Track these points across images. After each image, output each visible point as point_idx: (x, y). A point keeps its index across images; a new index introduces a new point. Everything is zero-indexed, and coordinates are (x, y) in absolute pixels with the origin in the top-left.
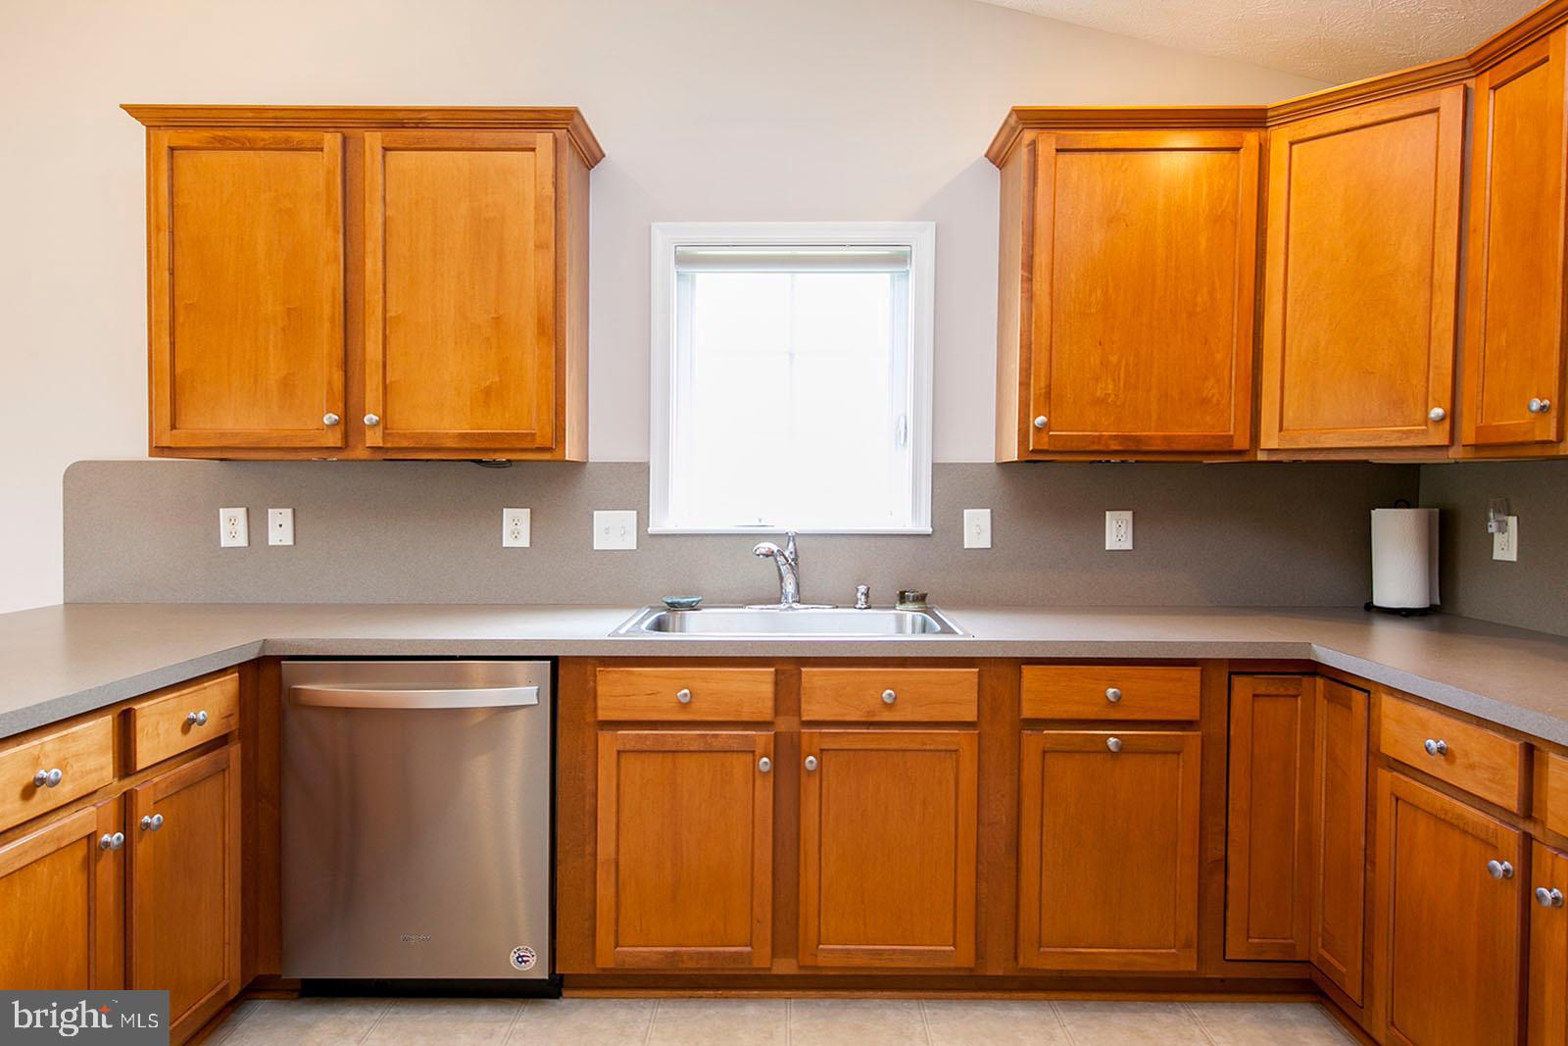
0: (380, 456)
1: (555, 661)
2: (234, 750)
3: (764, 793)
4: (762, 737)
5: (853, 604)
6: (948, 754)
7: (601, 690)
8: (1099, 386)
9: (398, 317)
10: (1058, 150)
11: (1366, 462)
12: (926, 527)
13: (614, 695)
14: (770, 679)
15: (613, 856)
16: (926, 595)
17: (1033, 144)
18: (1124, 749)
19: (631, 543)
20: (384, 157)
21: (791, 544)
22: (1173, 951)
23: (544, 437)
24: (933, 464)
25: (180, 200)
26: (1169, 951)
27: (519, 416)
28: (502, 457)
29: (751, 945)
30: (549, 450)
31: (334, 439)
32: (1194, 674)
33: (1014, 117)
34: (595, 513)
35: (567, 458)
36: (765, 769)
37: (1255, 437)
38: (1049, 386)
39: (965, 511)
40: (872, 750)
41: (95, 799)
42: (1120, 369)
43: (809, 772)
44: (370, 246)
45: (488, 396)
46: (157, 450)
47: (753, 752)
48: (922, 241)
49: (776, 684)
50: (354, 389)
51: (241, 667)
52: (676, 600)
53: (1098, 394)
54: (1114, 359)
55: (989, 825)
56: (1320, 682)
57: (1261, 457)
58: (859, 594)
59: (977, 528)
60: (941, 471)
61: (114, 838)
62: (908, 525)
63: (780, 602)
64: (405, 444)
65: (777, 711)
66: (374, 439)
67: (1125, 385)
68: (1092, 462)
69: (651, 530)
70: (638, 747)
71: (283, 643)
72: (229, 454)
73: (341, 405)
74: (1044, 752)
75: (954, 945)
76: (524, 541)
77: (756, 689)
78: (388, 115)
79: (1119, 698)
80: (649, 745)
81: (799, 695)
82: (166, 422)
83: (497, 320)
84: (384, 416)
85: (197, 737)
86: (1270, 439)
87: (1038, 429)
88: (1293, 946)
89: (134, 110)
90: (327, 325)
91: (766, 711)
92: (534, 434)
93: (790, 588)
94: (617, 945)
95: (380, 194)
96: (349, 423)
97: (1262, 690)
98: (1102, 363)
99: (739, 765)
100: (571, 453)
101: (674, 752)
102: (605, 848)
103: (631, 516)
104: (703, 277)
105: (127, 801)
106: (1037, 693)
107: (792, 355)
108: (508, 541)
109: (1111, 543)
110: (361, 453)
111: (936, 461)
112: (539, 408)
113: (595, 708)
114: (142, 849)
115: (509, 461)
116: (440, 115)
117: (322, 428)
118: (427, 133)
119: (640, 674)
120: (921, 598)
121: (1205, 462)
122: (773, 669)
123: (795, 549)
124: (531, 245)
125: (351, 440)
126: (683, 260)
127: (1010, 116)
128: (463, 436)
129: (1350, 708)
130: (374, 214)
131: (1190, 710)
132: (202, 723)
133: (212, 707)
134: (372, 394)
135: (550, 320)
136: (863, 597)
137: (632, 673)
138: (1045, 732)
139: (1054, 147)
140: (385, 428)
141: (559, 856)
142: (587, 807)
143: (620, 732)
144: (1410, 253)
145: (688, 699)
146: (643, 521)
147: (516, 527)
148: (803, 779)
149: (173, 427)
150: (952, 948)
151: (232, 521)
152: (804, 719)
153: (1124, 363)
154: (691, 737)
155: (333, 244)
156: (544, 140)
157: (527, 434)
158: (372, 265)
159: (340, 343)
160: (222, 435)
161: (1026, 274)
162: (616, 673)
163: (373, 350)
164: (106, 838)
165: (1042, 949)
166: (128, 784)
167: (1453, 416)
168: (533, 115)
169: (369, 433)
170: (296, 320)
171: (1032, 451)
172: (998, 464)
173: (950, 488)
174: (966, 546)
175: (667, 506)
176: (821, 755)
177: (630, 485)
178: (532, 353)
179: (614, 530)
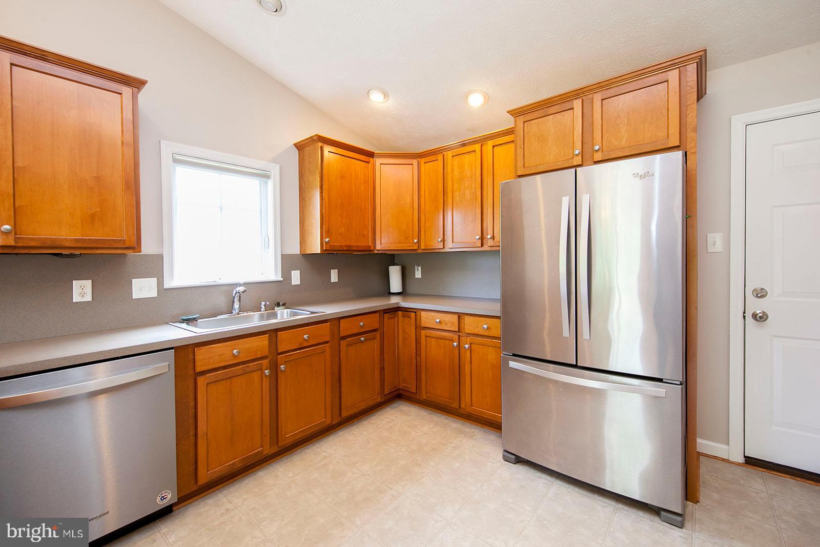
3: (266, 384)
4: (265, 362)
5: (259, 310)
7: (197, 358)
8: (341, 229)
10: (328, 151)
11: (385, 253)
12: (280, 278)
13: (204, 359)
14: (267, 339)
16: (286, 303)
17: (322, 148)
18: (365, 340)
19: (154, 293)
20: (11, 69)
24: (282, 255)
29: (262, 447)
30: (133, 248)
32: (377, 315)
33: (317, 137)
34: (133, 280)
36: (266, 375)
37: (375, 246)
38: (328, 229)
39: (292, 272)
40: (301, 358)
43: (282, 372)
45: (93, 219)
47: (262, 369)
48: (275, 170)
49: (269, 340)
52: (188, 317)
54: (344, 221)
56: (400, 312)
57: (376, 252)
58: (262, 305)
59: (296, 277)
60: (284, 257)
62: (276, 278)
63: (232, 313)
65: (269, 351)
67: (347, 229)
68: (329, 253)
69: (165, 287)
70: (216, 379)
74: (347, 347)
76: (88, 298)
77: (262, 343)
79: (363, 325)
80: (221, 377)
83: (98, 178)
84: (16, 228)
86: (378, 247)
87: (326, 242)
88: (396, 386)
91: (266, 352)
92: (124, 240)
94: (208, 471)
95: (8, 91)
97: (390, 317)
98: (341, 221)
99: (256, 376)
101: (230, 378)
103: (154, 281)
106: (344, 328)
107: (221, 209)
108: (76, 298)
109: (333, 280)
111: (283, 253)
112: (127, 227)
113: (195, 367)
119: (216, 347)
120: (284, 305)
121: (354, 253)
122: (268, 335)
126: (176, 161)
127: (315, 136)
129: (410, 318)
131: (376, 326)
134: (5, 213)
136: (264, 307)
137: (212, 347)
138: (347, 340)
140: (13, 234)
142: (190, 414)
143: (208, 375)
144: (409, 200)
145: (237, 353)
146: (160, 283)
148: (279, 375)
150: (325, 419)
152: (279, 352)
154: (238, 370)
157: (121, 240)
162: (204, 349)
163: (5, 186)
167: (419, 242)
168: (121, 77)
171: (325, 250)
172: (302, 255)
173: (288, 262)
174: (293, 284)
175: (173, 276)
176: (285, 364)
177: (153, 266)
178: (121, 198)
179: (144, 288)
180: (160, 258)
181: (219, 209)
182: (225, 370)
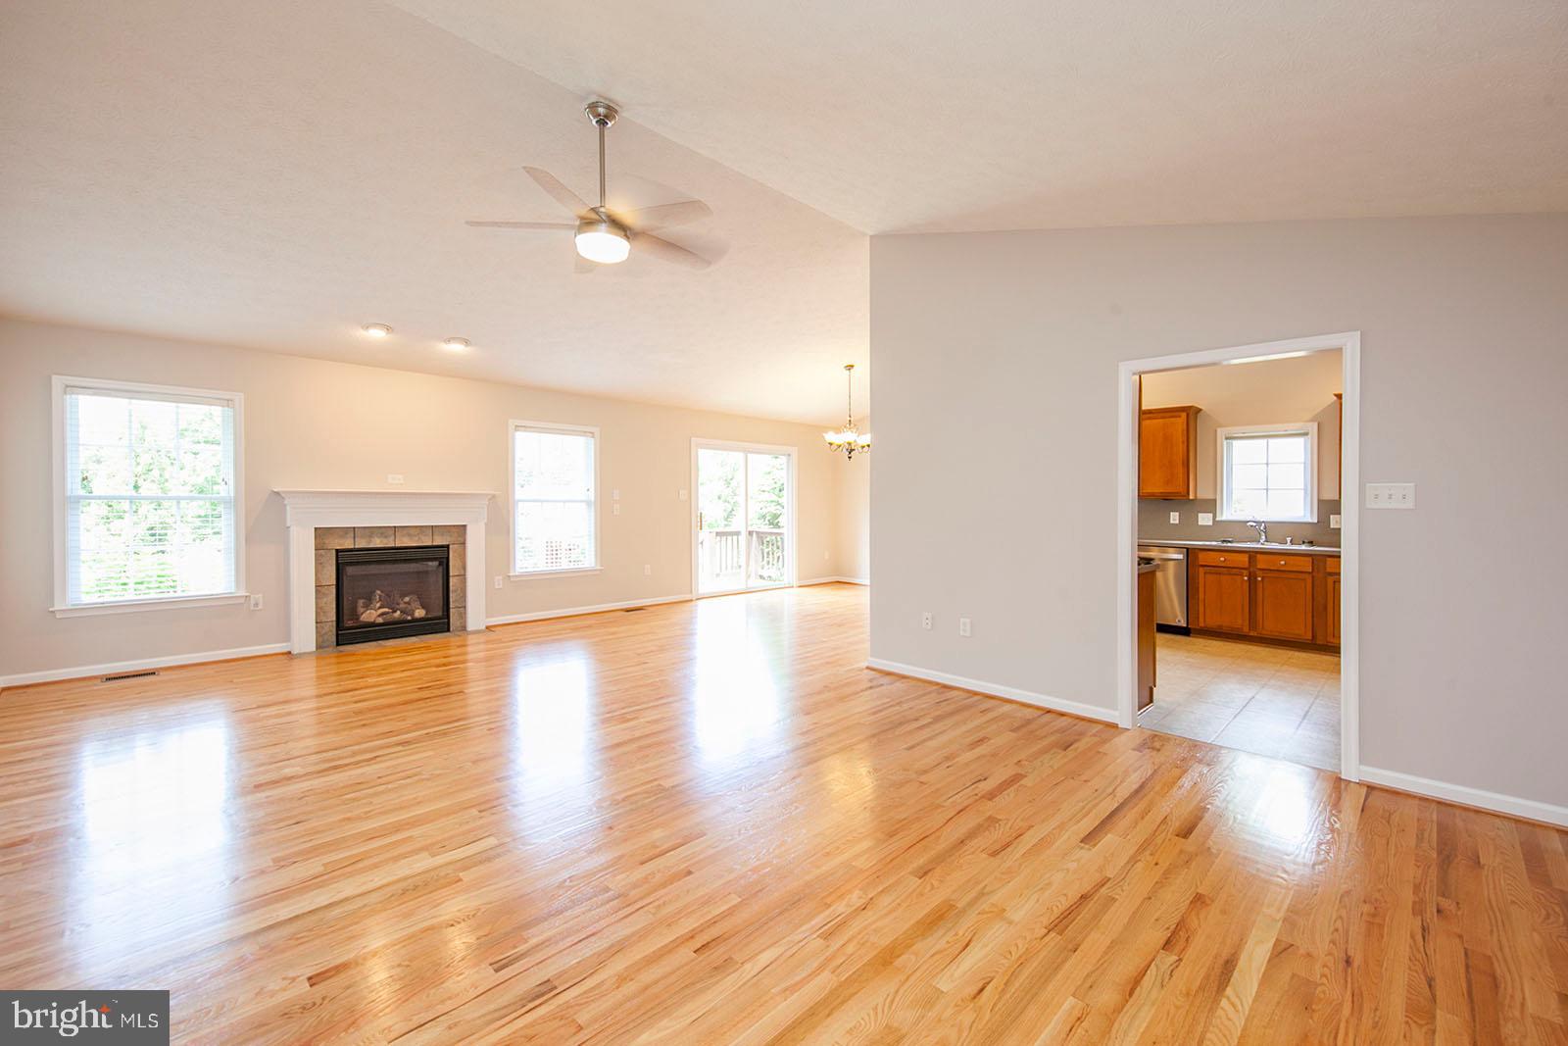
1: (1187, 549)
3: (1246, 585)
4: (1245, 572)
5: (1286, 543)
6: (1304, 581)
7: (1199, 557)
12: (1316, 520)
13: (1202, 558)
14: (1248, 557)
15: (1203, 599)
16: (1313, 541)
19: (1211, 523)
21: (1263, 524)
23: (1183, 492)
24: (1318, 500)
27: (1177, 487)
28: (1173, 498)
29: (1243, 629)
30: (1184, 495)
34: (1199, 514)
35: (1189, 499)
36: (1246, 580)
39: (1330, 515)
40: (1278, 577)
43: (1259, 582)
45: (1169, 482)
47: (1243, 575)
48: (1313, 428)
49: (1249, 559)
52: (1225, 539)
59: (1335, 521)
60: (1320, 501)
62: (1310, 520)
63: (1259, 541)
65: (1250, 566)
69: (1218, 520)
70: (1210, 572)
74: (1334, 582)
75: (1306, 633)
76: (1177, 521)
77: (1243, 559)
80: (1213, 572)
81: (1256, 562)
83: (1170, 462)
91: (1247, 565)
92: (1180, 491)
93: (1264, 537)
94: (1206, 625)
99: (1239, 579)
100: (1191, 497)
101: (1220, 574)
102: (1201, 596)
103: (1211, 516)
104: (1235, 443)
106: (1331, 565)
107: (1267, 464)
108: (1172, 522)
112: (1182, 484)
113: (1199, 561)
115: (1176, 499)
119: (1211, 553)
120: (1311, 543)
122: (1248, 554)
123: (1264, 526)
124: (1180, 443)
126: (1228, 438)
128: (1161, 492)
135: (1186, 461)
137: (1209, 553)
138: (1334, 577)
141: (1190, 598)
143: (1207, 568)
145: (1223, 561)
146: (1215, 517)
147: (1174, 518)
148: (1257, 583)
150: (1304, 637)
152: (1258, 568)
154: (1225, 571)
156: (1184, 414)
162: (1203, 553)
173: (1325, 508)
174: (1331, 528)
175: (1223, 512)
176: (1263, 578)
177: (1211, 505)
178: (1180, 470)
179: (1205, 519)
180: (1213, 502)
181: (1265, 466)
182: (1216, 569)
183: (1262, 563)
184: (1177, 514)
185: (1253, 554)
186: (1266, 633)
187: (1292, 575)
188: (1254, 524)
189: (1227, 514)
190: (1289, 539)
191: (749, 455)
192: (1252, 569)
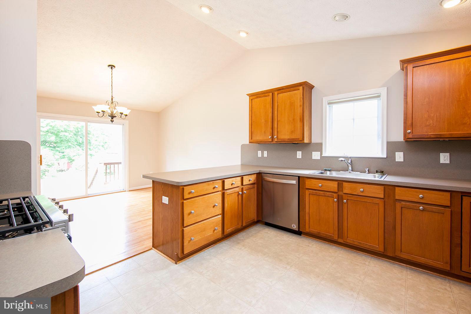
0: (277, 143)
1: (299, 177)
2: (256, 185)
3: (336, 205)
4: (335, 195)
5: (365, 172)
6: (377, 204)
7: (306, 183)
8: (428, 122)
9: (279, 120)
10: (413, 67)
12: (385, 157)
13: (309, 184)
14: (337, 184)
15: (308, 212)
16: (383, 171)
17: (407, 67)
18: (423, 210)
19: (319, 158)
20: (277, 95)
21: (350, 159)
22: (442, 263)
23: (301, 139)
25: (253, 106)
26: (441, 263)
27: (297, 136)
28: (296, 142)
29: (334, 234)
30: (302, 141)
31: (270, 140)
32: (448, 194)
33: (401, 62)
34: (313, 152)
35: (305, 142)
36: (336, 201)
38: (412, 123)
39: (396, 152)
40: (358, 201)
41: (239, 187)
42: (434, 117)
43: (345, 203)
44: (275, 110)
45: (292, 132)
46: (250, 142)
47: (333, 197)
48: (384, 92)
49: (338, 185)
50: (273, 132)
51: (257, 174)
52: (326, 169)
53: (427, 124)
54: (432, 115)
55: (388, 222)
59: (399, 157)
60: (388, 143)
61: (241, 193)
62: (381, 156)
63: (348, 171)
64: (280, 141)
65: (338, 191)
66: (276, 140)
67: (436, 121)
69: (322, 156)
70: (312, 193)
71: (262, 171)
72: (259, 143)
73: (272, 135)
74: (402, 208)
75: (379, 246)
76: (301, 157)
77: (334, 186)
78: (278, 89)
79: (423, 198)
80: (314, 193)
81: (343, 188)
82: (251, 139)
83: (294, 119)
84: (277, 136)
85: (251, 182)
87: (408, 133)
89: (247, 95)
90: (270, 123)
91: (336, 190)
92: (299, 138)
93: (350, 168)
94: (309, 228)
95: (277, 101)
96: (272, 138)
98: (428, 116)
99: (331, 199)
101: (319, 195)
102: (307, 211)
103: (319, 153)
104: (335, 106)
105: (242, 188)
106: (399, 194)
107: (354, 119)
108: (298, 157)
109: (442, 161)
110: (274, 142)
111: (388, 141)
112: (300, 134)
113: (305, 186)
114: (244, 195)
115: (298, 143)
116: (285, 87)
117: (269, 139)
118: (283, 90)
119: (313, 181)
120: (382, 172)
122: (337, 182)
123: (351, 160)
124: (299, 106)
125: (273, 140)
126: (329, 103)
128: (288, 139)
130: (276, 104)
131: (447, 203)
132: (251, 180)
133: (253, 178)
134: (276, 133)
135: (302, 119)
137: (311, 180)
138: (402, 203)
139: (412, 67)
140: (277, 138)
141: (300, 211)
143: (309, 190)
145: (321, 186)
146: (321, 154)
147: (299, 154)
148: (344, 204)
149: (252, 139)
150: (378, 246)
151: (259, 153)
152: (344, 192)
153: (435, 115)
154: (322, 193)
155: (271, 110)
156: (301, 88)
158: (276, 113)
159: (271, 125)
160: (257, 140)
161: (405, 97)
162: (309, 180)
163: (276, 126)
164: (240, 193)
165: (402, 253)
166: (243, 187)
168: (299, 84)
169: (275, 139)
170: (266, 121)
171: (408, 138)
173: (392, 147)
174: (396, 161)
175: (326, 151)
176: (347, 200)
177: (319, 147)
178: (299, 125)
179: (316, 155)
180: (321, 144)
181: (353, 120)
182: (316, 191)
183: (347, 189)
184: (301, 152)
185: (340, 182)
186: (350, 241)
187: (369, 200)
188: (343, 159)
189: (328, 152)
190: (367, 170)
191: (89, 124)
192: (340, 193)
